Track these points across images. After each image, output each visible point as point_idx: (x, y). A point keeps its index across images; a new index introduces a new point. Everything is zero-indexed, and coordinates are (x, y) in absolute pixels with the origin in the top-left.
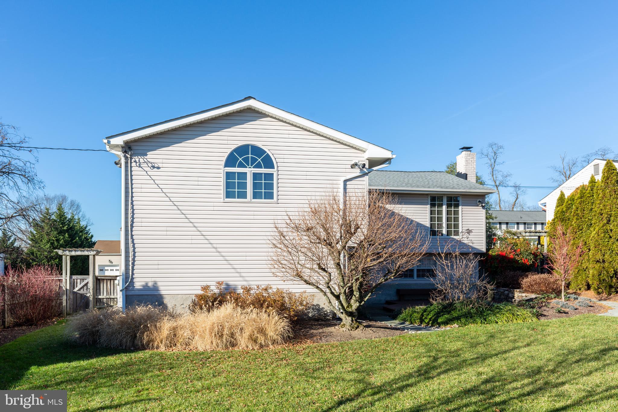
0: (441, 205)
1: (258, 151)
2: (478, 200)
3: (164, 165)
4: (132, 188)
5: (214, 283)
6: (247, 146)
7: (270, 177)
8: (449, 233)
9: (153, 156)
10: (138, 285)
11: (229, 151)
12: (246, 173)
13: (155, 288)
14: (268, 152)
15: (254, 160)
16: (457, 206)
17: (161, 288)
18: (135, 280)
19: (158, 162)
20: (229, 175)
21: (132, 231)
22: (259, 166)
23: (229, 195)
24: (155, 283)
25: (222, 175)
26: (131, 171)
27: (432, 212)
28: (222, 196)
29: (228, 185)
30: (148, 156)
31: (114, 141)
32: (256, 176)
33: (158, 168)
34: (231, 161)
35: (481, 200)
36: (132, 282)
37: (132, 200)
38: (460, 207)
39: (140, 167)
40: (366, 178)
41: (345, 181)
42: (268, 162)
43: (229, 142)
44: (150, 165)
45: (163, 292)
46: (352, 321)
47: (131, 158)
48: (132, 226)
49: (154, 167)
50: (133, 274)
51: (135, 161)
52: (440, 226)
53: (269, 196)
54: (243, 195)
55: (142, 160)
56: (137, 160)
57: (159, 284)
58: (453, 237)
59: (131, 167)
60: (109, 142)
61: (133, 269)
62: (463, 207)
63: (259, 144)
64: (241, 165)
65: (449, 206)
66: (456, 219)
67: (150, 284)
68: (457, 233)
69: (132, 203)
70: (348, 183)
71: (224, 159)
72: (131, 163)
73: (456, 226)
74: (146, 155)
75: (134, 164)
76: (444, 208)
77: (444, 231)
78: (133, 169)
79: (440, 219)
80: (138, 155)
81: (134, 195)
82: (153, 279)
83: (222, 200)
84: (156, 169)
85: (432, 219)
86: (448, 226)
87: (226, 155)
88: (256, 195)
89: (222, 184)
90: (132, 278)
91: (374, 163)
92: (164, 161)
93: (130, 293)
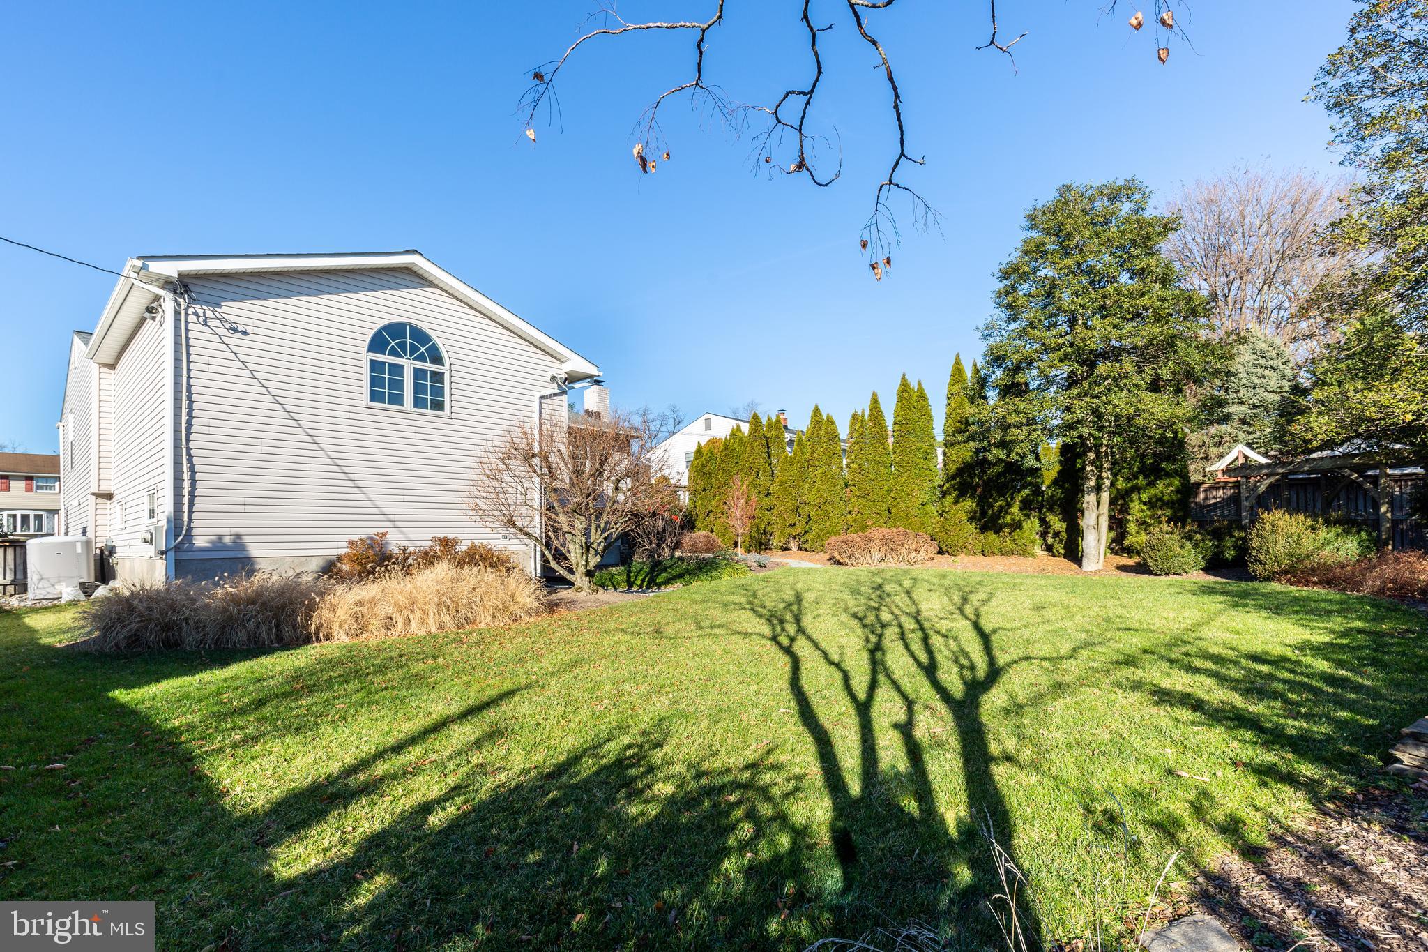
1: (420, 336)
3: (256, 330)
4: (189, 362)
6: (403, 325)
7: (438, 377)
9: (233, 310)
10: (202, 539)
11: (376, 328)
12: (402, 367)
13: (239, 544)
14: (436, 340)
15: (414, 348)
17: (250, 546)
18: (194, 532)
19: (243, 322)
20: (375, 365)
21: (188, 441)
22: (421, 358)
23: (375, 396)
24: (238, 536)
25: (364, 364)
26: (187, 330)
28: (364, 397)
29: (374, 381)
30: (223, 309)
31: (156, 267)
32: (418, 373)
33: (245, 333)
34: (377, 343)
36: (189, 536)
37: (188, 383)
39: (206, 325)
40: (565, 397)
41: (542, 398)
42: (436, 355)
43: (376, 314)
44: (228, 326)
45: (254, 554)
47: (188, 307)
49: (236, 330)
50: (190, 520)
51: (196, 314)
53: (438, 406)
54: (397, 399)
55: (210, 315)
56: (200, 312)
57: (246, 539)
59: (187, 322)
60: (146, 267)
61: (191, 512)
63: (424, 326)
64: (393, 353)
67: (227, 539)
69: (189, 390)
70: (543, 401)
71: (368, 339)
72: (187, 315)
74: (220, 306)
75: (192, 318)
78: (191, 326)
80: (202, 302)
81: (193, 374)
82: (234, 531)
83: (363, 403)
84: (239, 335)
87: (372, 333)
88: (418, 403)
89: (364, 377)
90: (190, 529)
91: (572, 378)
92: (257, 323)
93: (185, 556)
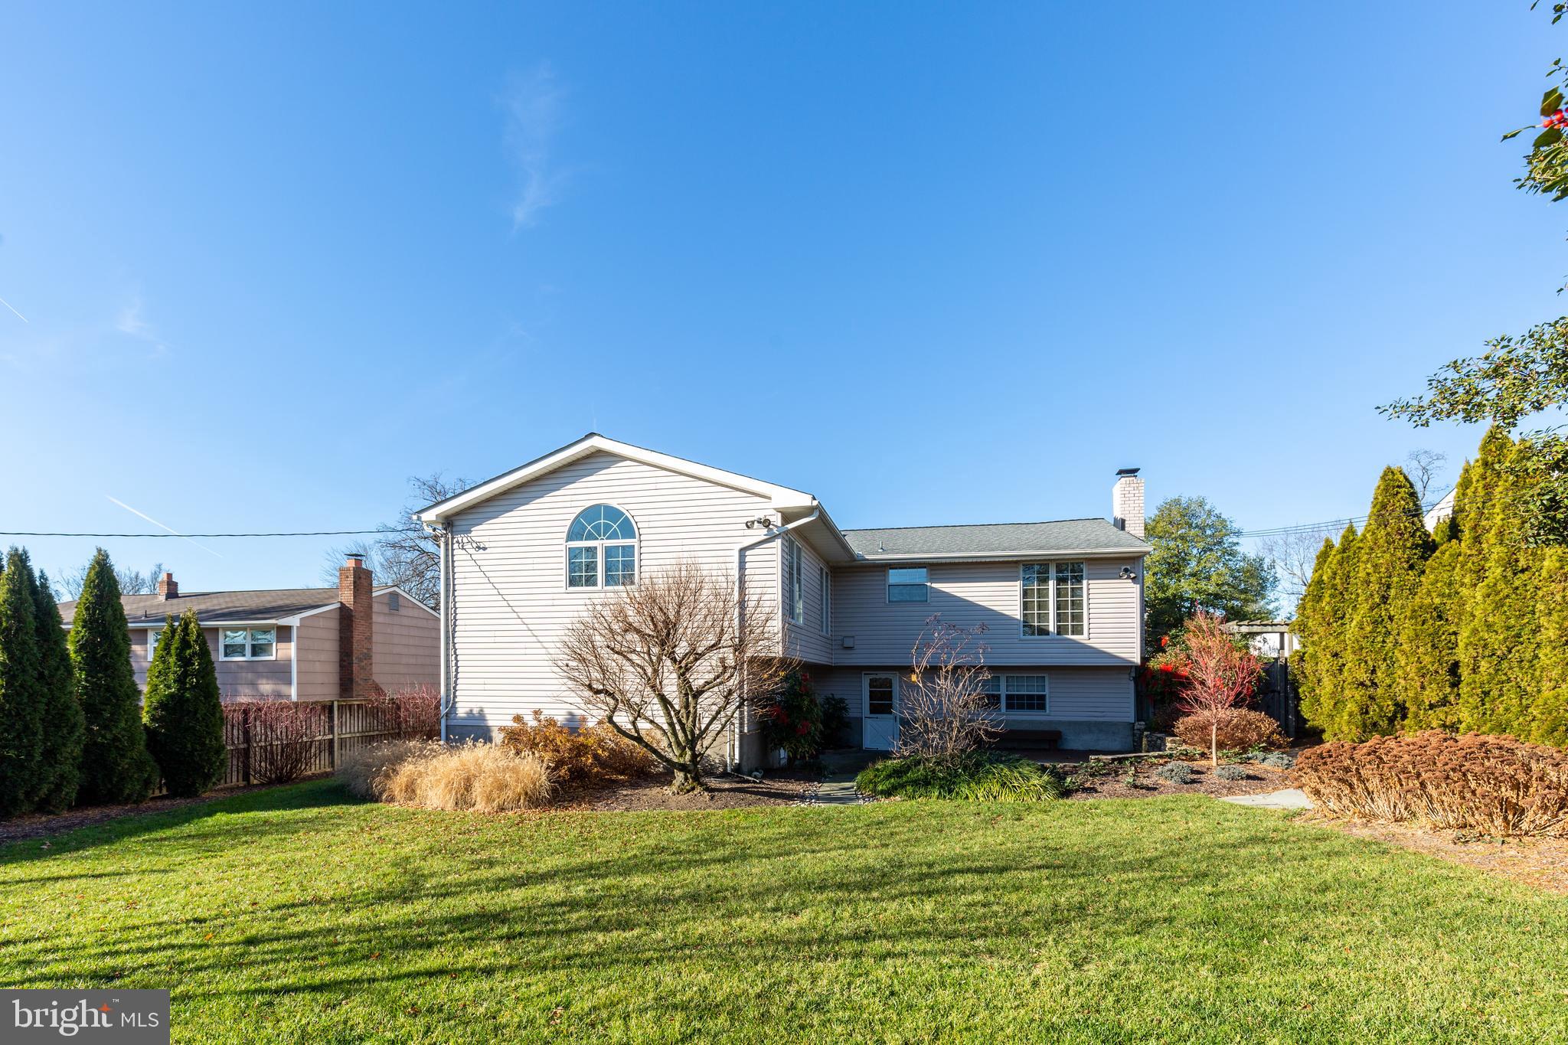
0: (1044, 580)
1: (613, 513)
2: (1123, 568)
3: (492, 544)
4: (454, 579)
5: (529, 712)
6: (599, 506)
7: (628, 550)
8: (1060, 630)
9: (480, 532)
10: (461, 711)
11: (573, 517)
12: (596, 548)
13: (482, 716)
14: (627, 514)
15: (607, 527)
16: (1078, 580)
17: (488, 717)
18: (458, 705)
19: (484, 540)
20: (573, 554)
21: (454, 638)
22: (614, 536)
23: (573, 582)
24: (481, 710)
25: (563, 553)
26: (453, 555)
27: (1025, 593)
28: (564, 584)
29: (573, 567)
30: (473, 534)
31: (426, 517)
32: (610, 551)
33: (485, 549)
34: (575, 531)
35: (1128, 567)
36: (454, 707)
37: (453, 594)
38: (1085, 582)
39: (463, 549)
40: (777, 543)
41: (742, 551)
42: (627, 529)
43: (574, 504)
44: (475, 545)
45: (490, 723)
46: (686, 779)
47: (453, 538)
48: (454, 631)
49: (479, 548)
50: (455, 697)
51: (458, 542)
52: (1043, 617)
53: (629, 580)
54: (591, 581)
55: (465, 540)
56: (459, 539)
57: (486, 711)
58: (1070, 636)
59: (453, 550)
60: (419, 518)
61: (455, 691)
62: (1090, 582)
63: (614, 503)
64: (590, 537)
65: (1061, 580)
66: (1077, 604)
67: (475, 711)
68: (1077, 630)
70: (748, 553)
71: (566, 529)
72: (453, 544)
73: (1077, 617)
74: (471, 532)
75: (456, 546)
76: (1052, 585)
77: (1052, 627)
78: (455, 552)
79: (1042, 606)
80: (459, 532)
81: (457, 587)
82: (479, 705)
83: (563, 590)
84: (481, 551)
85: (1026, 606)
86: (1060, 617)
87: (569, 523)
88: (610, 581)
89: (564, 565)
90: (455, 702)
91: (788, 516)
92: (492, 538)
93: (452, 723)
